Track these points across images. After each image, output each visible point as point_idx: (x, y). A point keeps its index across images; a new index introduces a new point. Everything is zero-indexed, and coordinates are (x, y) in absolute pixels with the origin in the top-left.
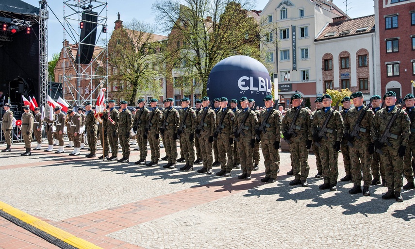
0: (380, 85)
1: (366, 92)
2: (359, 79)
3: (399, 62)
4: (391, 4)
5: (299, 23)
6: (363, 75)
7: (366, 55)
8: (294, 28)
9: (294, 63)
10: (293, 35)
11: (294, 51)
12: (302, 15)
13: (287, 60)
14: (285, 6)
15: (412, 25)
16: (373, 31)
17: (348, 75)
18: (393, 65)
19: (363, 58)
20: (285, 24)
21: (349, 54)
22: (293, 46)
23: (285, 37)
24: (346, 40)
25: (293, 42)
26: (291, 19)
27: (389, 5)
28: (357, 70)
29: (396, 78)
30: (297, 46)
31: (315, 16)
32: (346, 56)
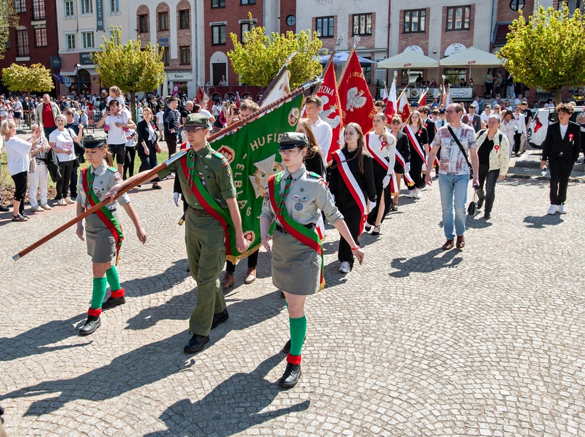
0: (203, 58)
1: (186, 67)
2: (181, 47)
3: (225, 23)
6: (185, 43)
7: (188, 11)
9: (100, 18)
13: (90, 14)
17: (167, 40)
18: (219, 26)
19: (184, 15)
21: (168, 8)
29: (222, 47)
32: (164, 10)
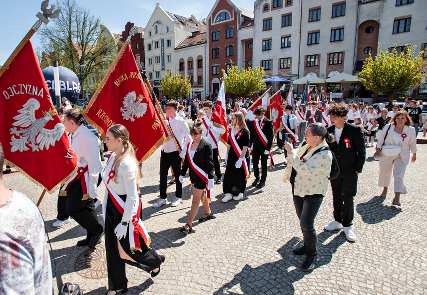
0: (209, 81)
1: (201, 85)
2: (198, 76)
3: (219, 65)
4: (216, 22)
5: (166, 37)
6: (200, 74)
7: (202, 60)
8: (163, 40)
9: (163, 65)
10: (162, 46)
11: (163, 57)
12: (168, 31)
13: (159, 63)
14: (156, 24)
15: (226, 38)
16: (205, 42)
17: (192, 73)
18: (216, 66)
19: (200, 62)
20: (157, 38)
21: (193, 59)
22: (162, 53)
23: (157, 48)
24: (191, 49)
25: (162, 51)
26: (161, 34)
27: (214, 24)
28: (197, 70)
29: (217, 76)
30: (165, 53)
31: (175, 31)
32: (191, 60)
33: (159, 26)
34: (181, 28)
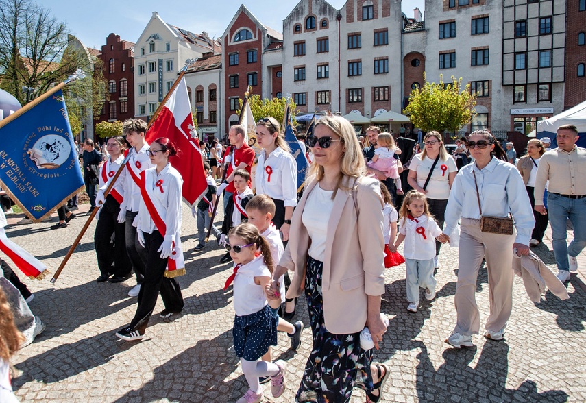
0: (224, 119)
1: (214, 124)
2: (210, 112)
3: (239, 96)
4: (234, 42)
5: (166, 57)
6: (213, 109)
7: (215, 90)
8: (161, 62)
9: (161, 95)
10: (159, 68)
11: (161, 84)
12: (169, 49)
13: (154, 93)
14: (153, 39)
15: (248, 63)
16: (220, 67)
17: (202, 108)
18: (235, 99)
19: (213, 92)
20: (153, 57)
21: (203, 88)
22: (159, 79)
23: (153, 71)
24: (200, 74)
25: (159, 75)
26: (158, 53)
27: (232, 44)
28: (209, 104)
30: (164, 79)
31: (179, 50)
32: (201, 90)
33: (157, 42)
34: (187, 47)
